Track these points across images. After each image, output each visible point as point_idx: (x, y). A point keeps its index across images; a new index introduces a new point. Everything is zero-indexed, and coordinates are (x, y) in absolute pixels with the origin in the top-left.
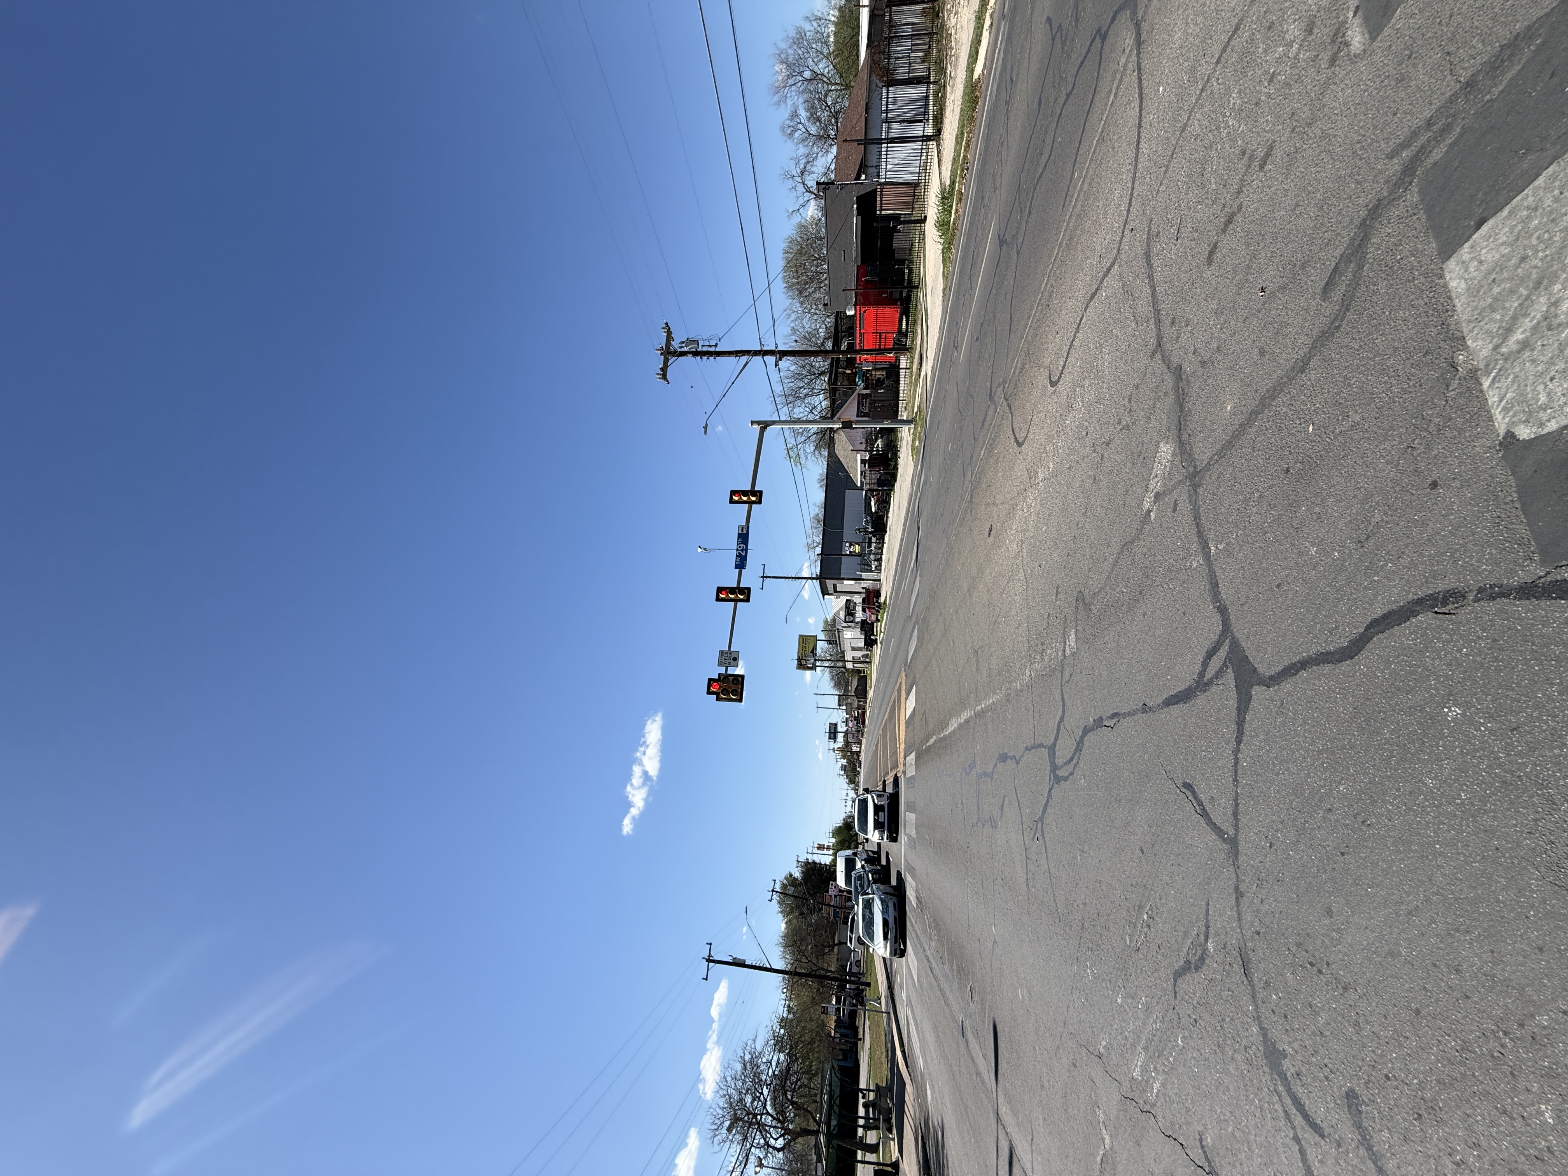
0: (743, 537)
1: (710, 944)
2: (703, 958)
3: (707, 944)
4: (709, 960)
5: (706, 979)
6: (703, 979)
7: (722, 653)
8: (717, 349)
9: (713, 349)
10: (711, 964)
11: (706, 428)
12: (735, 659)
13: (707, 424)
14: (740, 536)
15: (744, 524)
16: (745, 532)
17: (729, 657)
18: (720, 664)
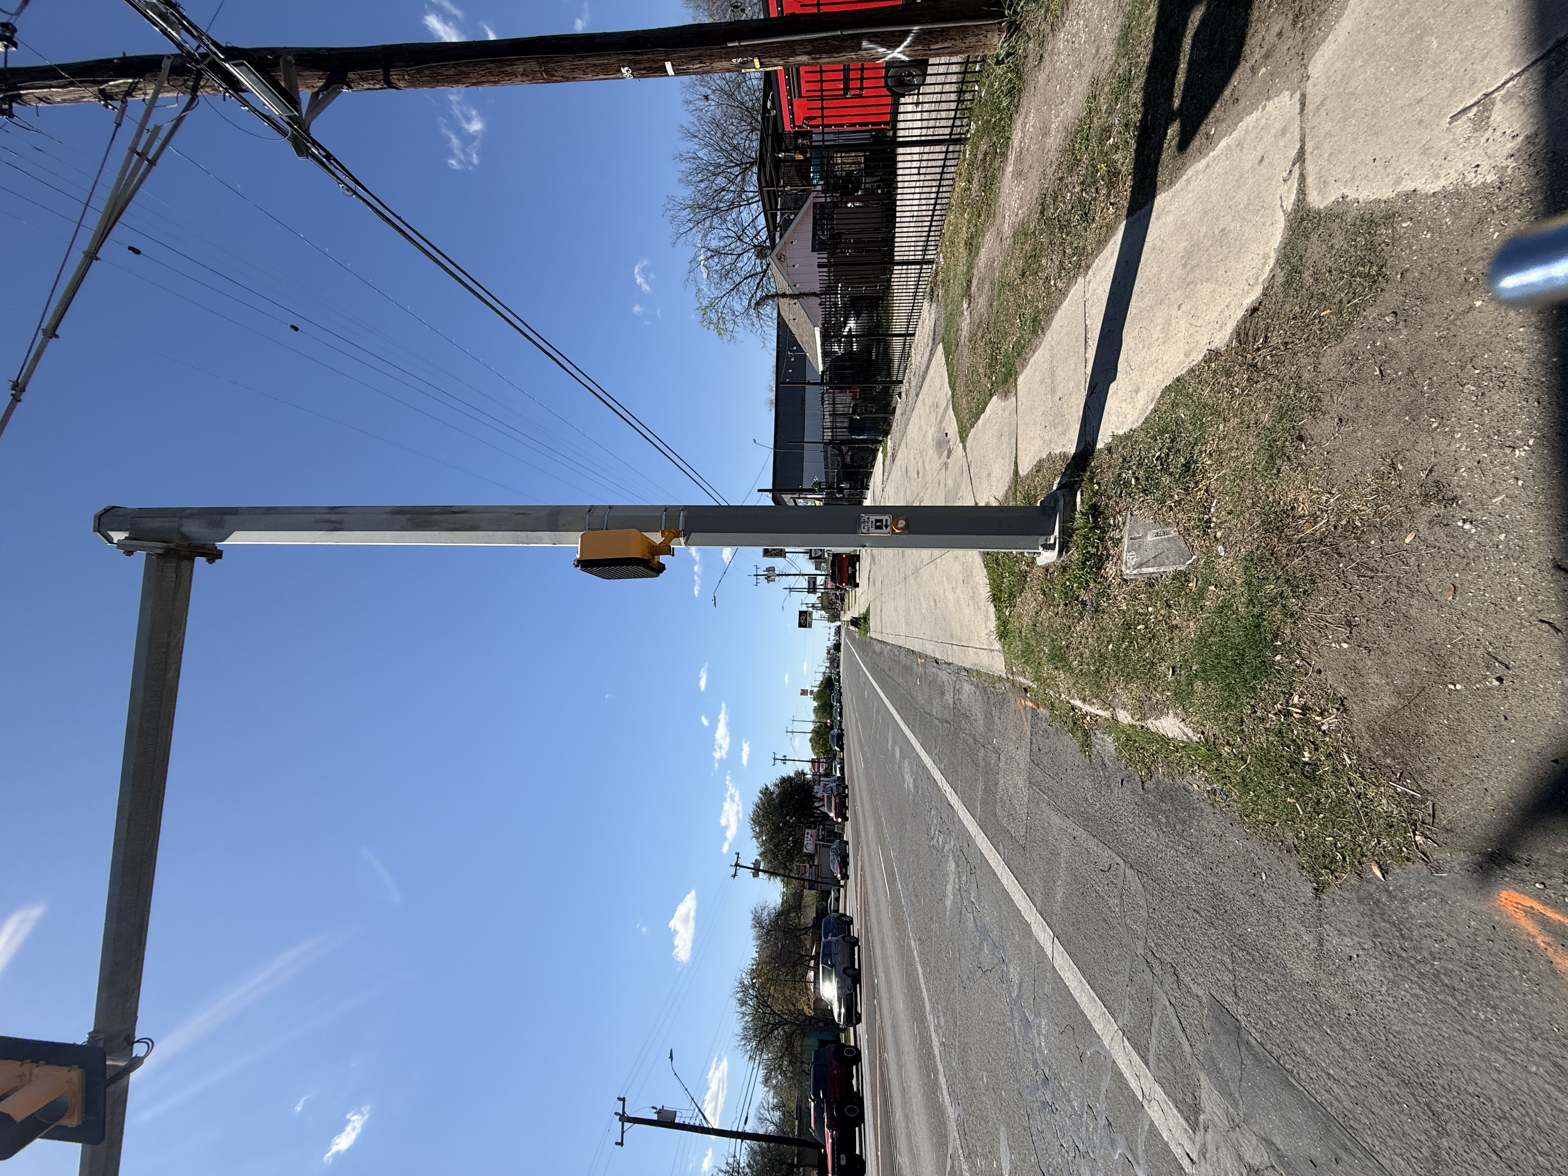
1: (623, 1100)
2: (616, 1114)
3: (619, 1099)
4: (624, 1118)
5: (621, 1144)
6: (617, 1144)
10: (627, 1125)
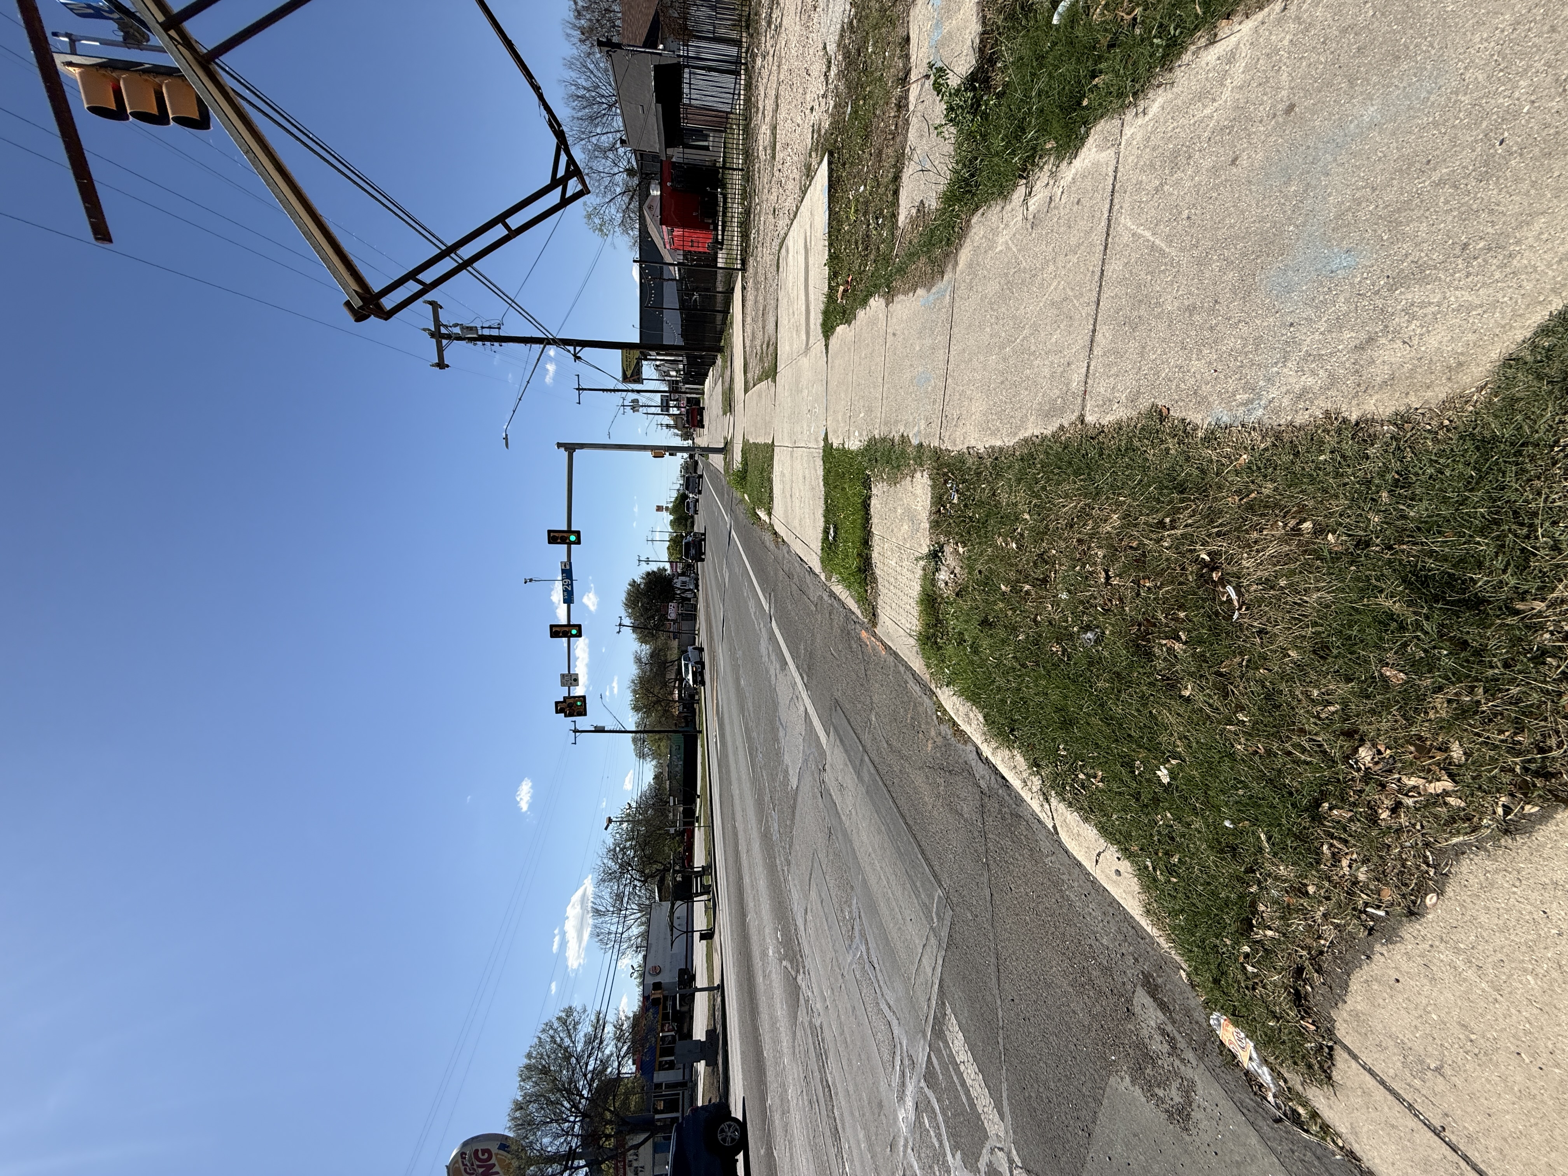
0: (567, 573)
4: (576, 731)
5: (575, 744)
7: (563, 676)
8: (502, 334)
9: (495, 332)
10: (577, 734)
11: (506, 438)
12: (576, 680)
13: (506, 435)
14: (563, 571)
15: (566, 560)
16: (568, 567)
17: (570, 679)
18: (563, 685)
